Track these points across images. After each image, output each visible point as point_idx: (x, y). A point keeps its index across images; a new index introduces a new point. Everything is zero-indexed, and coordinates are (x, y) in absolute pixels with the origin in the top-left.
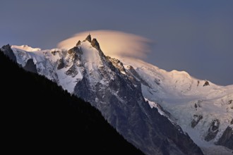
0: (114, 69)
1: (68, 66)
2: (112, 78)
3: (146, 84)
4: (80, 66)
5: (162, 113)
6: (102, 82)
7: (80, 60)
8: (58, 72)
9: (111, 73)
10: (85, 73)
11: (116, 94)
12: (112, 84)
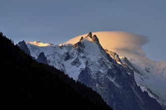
0: (111, 60)
1: (73, 58)
2: (109, 68)
3: (138, 72)
4: (83, 57)
5: (151, 96)
6: (101, 71)
7: (83, 52)
8: (65, 63)
9: (109, 63)
10: (87, 63)
11: (113, 81)
12: (110, 73)
